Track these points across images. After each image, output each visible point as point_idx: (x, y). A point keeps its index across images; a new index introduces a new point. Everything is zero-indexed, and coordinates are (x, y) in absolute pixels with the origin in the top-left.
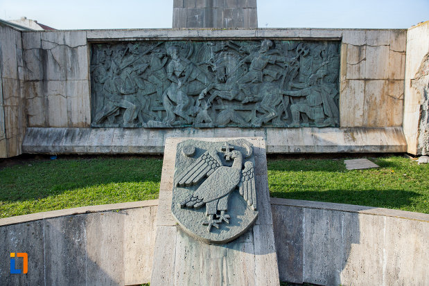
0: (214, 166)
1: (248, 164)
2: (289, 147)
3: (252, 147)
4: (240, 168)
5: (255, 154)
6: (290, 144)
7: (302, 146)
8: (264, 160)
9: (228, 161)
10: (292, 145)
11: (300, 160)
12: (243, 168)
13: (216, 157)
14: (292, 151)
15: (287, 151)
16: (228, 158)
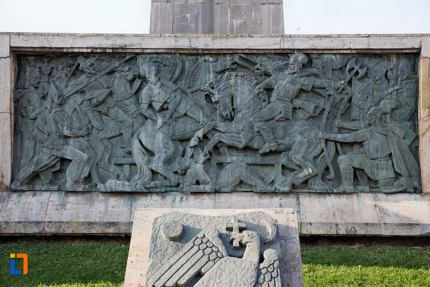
0: (213, 256)
1: (270, 254)
2: (337, 225)
3: (277, 227)
4: (256, 259)
5: (280, 237)
6: (338, 220)
7: (360, 225)
8: (296, 246)
9: (236, 248)
10: (343, 222)
11: (356, 247)
12: (261, 260)
13: (217, 242)
14: (342, 232)
15: (333, 232)
16: (236, 244)
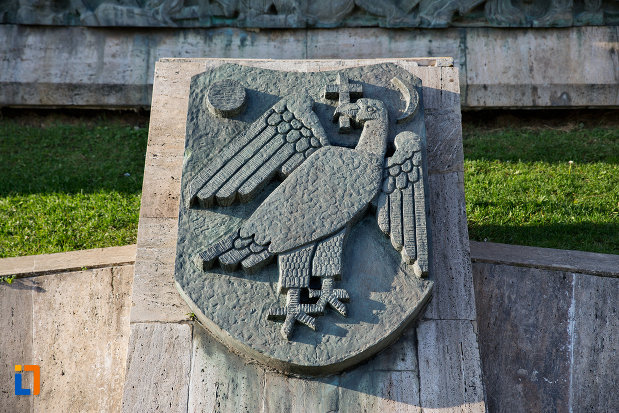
0: (302, 144)
1: (405, 140)
2: (535, 89)
3: (418, 88)
4: (380, 151)
6: (538, 80)
7: (578, 88)
8: (454, 128)
9: (343, 131)
10: (546, 83)
11: (568, 128)
12: (390, 150)
13: (308, 119)
14: (544, 101)
15: (527, 102)
16: (343, 122)
